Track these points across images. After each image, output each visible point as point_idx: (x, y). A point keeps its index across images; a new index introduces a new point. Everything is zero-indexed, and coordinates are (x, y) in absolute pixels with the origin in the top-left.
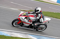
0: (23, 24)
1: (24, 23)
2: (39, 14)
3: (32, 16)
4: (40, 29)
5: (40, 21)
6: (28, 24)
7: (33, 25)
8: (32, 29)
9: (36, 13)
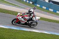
0: (20, 22)
2: (32, 14)
3: (26, 16)
4: (32, 26)
5: (33, 19)
6: (24, 22)
7: (27, 23)
8: (26, 26)
9: (30, 14)
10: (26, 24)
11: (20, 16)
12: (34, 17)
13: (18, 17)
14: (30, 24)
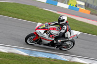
1: (42, 40)
2: (64, 26)
3: (54, 29)
6: (49, 40)
7: (55, 42)
8: (53, 48)
10: (52, 44)
11: (41, 29)
12: (68, 32)
13: (37, 31)
14: (61, 45)
